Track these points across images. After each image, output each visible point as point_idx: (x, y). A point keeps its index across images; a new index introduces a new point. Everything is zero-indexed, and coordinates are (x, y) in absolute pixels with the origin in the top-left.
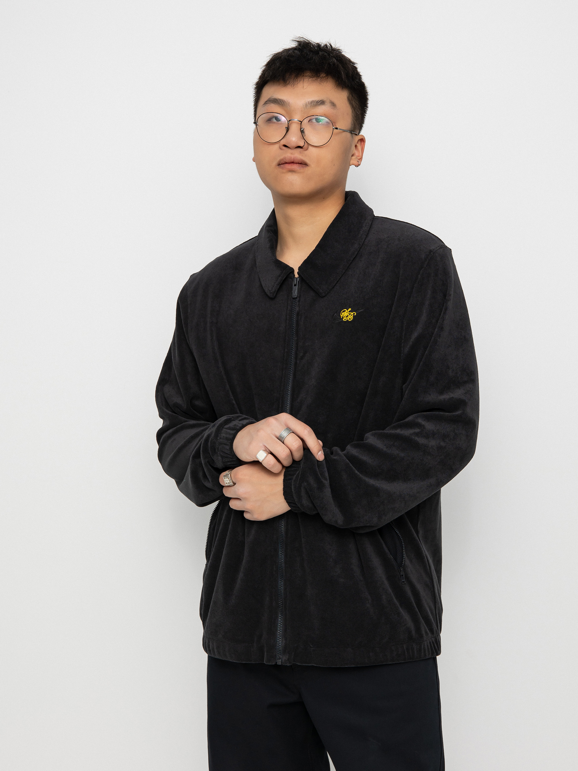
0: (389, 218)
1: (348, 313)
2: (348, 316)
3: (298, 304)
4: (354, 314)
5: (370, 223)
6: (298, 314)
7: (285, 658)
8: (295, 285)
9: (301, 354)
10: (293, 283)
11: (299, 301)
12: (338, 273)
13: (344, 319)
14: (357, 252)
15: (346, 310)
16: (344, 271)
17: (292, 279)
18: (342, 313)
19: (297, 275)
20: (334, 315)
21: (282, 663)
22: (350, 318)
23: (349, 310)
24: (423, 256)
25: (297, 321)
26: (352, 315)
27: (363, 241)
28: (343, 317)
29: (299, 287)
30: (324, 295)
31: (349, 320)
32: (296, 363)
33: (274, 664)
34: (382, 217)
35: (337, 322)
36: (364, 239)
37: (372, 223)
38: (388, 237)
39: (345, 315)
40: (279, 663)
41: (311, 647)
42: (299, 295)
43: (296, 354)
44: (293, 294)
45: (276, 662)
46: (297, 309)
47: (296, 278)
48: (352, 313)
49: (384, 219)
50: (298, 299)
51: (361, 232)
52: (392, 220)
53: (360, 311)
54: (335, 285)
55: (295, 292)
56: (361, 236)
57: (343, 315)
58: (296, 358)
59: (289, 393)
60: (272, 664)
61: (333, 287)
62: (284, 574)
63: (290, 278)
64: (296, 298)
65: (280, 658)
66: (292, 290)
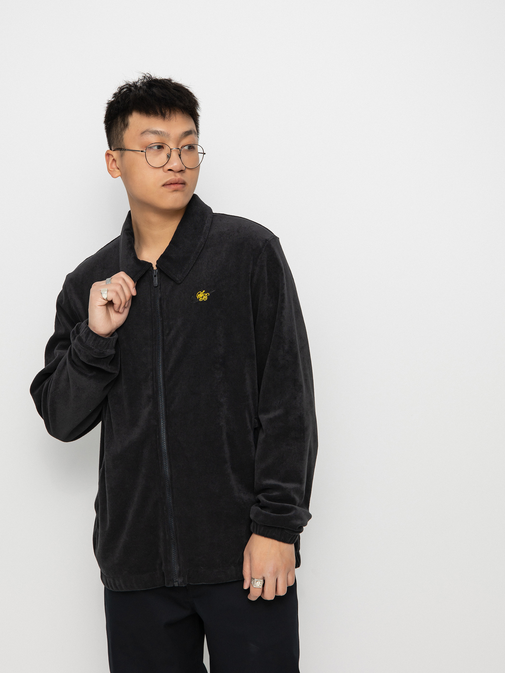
0: (226, 214)
1: (203, 294)
2: (203, 296)
3: (159, 291)
4: (208, 294)
5: (211, 220)
6: (160, 300)
7: (180, 580)
8: (155, 276)
9: (167, 332)
10: (153, 275)
11: (160, 289)
12: (190, 264)
13: (200, 300)
14: (203, 245)
15: (201, 292)
16: (195, 262)
17: (152, 271)
18: (198, 295)
19: (155, 268)
20: (191, 297)
21: (178, 585)
22: (205, 298)
23: (203, 292)
24: (261, 244)
25: (161, 305)
26: (206, 296)
27: (207, 235)
28: (199, 298)
29: (159, 277)
30: (180, 282)
31: (204, 300)
32: (163, 340)
33: (172, 586)
34: (220, 214)
35: (195, 302)
36: (207, 234)
37: (212, 220)
38: (228, 230)
39: (200, 296)
40: (176, 584)
41: (202, 569)
42: (159, 284)
43: (163, 332)
44: (155, 284)
45: (174, 585)
46: (159, 295)
47: (155, 270)
48: (206, 294)
49: (221, 215)
50: (159, 287)
51: (205, 228)
52: (228, 216)
53: (212, 292)
54: (189, 273)
55: (156, 281)
56: (205, 232)
57: (199, 296)
58: (163, 336)
59: (160, 364)
60: (171, 586)
61: (187, 275)
62: (173, 512)
63: (150, 271)
64: (157, 286)
65: (177, 581)
66: (153, 280)
